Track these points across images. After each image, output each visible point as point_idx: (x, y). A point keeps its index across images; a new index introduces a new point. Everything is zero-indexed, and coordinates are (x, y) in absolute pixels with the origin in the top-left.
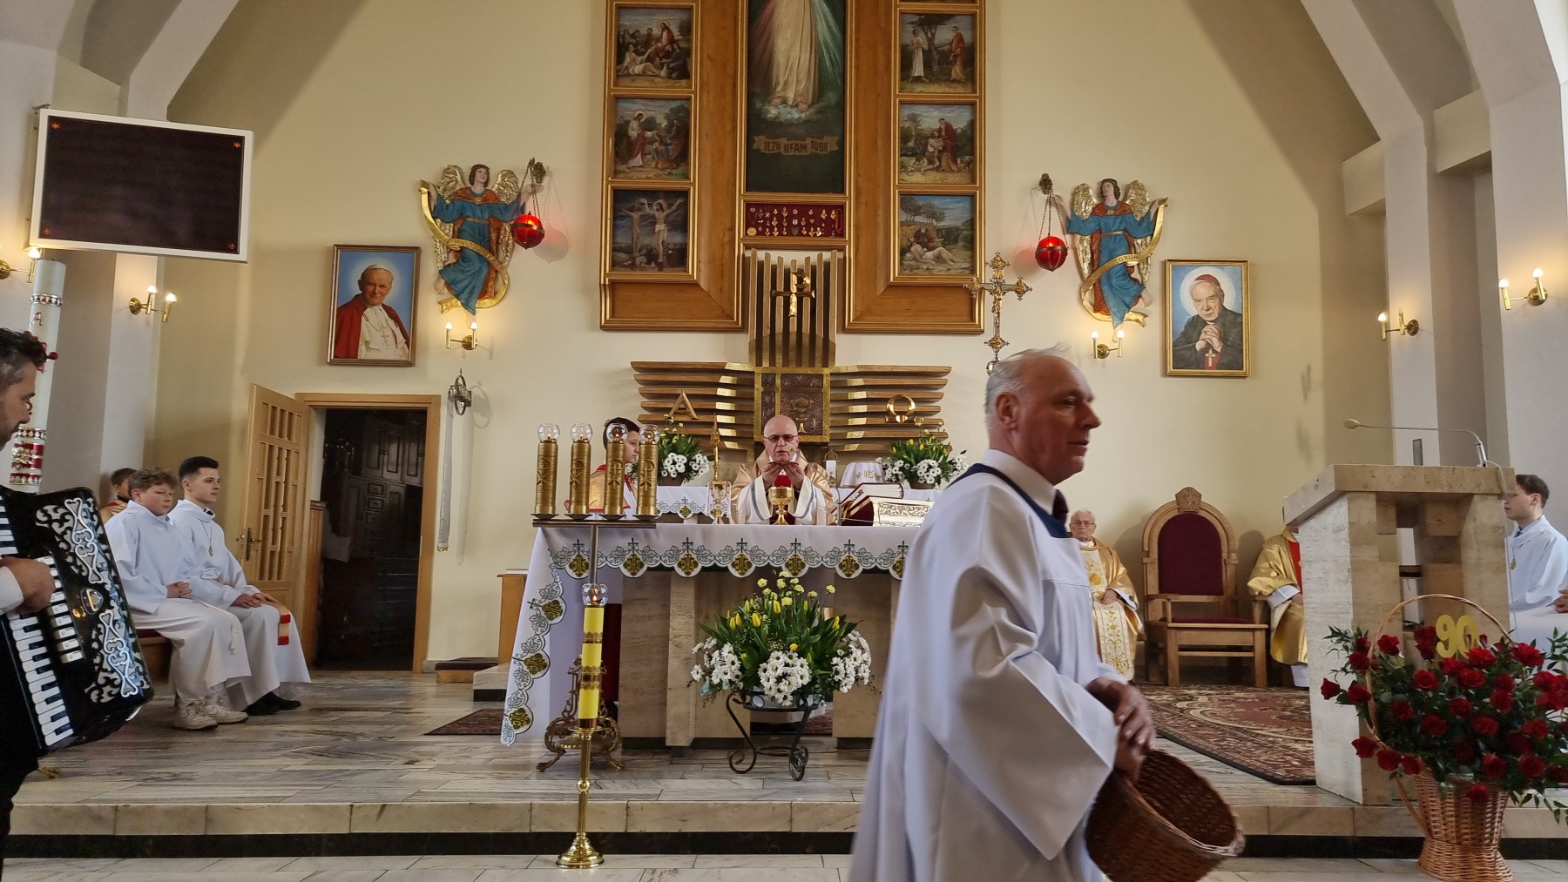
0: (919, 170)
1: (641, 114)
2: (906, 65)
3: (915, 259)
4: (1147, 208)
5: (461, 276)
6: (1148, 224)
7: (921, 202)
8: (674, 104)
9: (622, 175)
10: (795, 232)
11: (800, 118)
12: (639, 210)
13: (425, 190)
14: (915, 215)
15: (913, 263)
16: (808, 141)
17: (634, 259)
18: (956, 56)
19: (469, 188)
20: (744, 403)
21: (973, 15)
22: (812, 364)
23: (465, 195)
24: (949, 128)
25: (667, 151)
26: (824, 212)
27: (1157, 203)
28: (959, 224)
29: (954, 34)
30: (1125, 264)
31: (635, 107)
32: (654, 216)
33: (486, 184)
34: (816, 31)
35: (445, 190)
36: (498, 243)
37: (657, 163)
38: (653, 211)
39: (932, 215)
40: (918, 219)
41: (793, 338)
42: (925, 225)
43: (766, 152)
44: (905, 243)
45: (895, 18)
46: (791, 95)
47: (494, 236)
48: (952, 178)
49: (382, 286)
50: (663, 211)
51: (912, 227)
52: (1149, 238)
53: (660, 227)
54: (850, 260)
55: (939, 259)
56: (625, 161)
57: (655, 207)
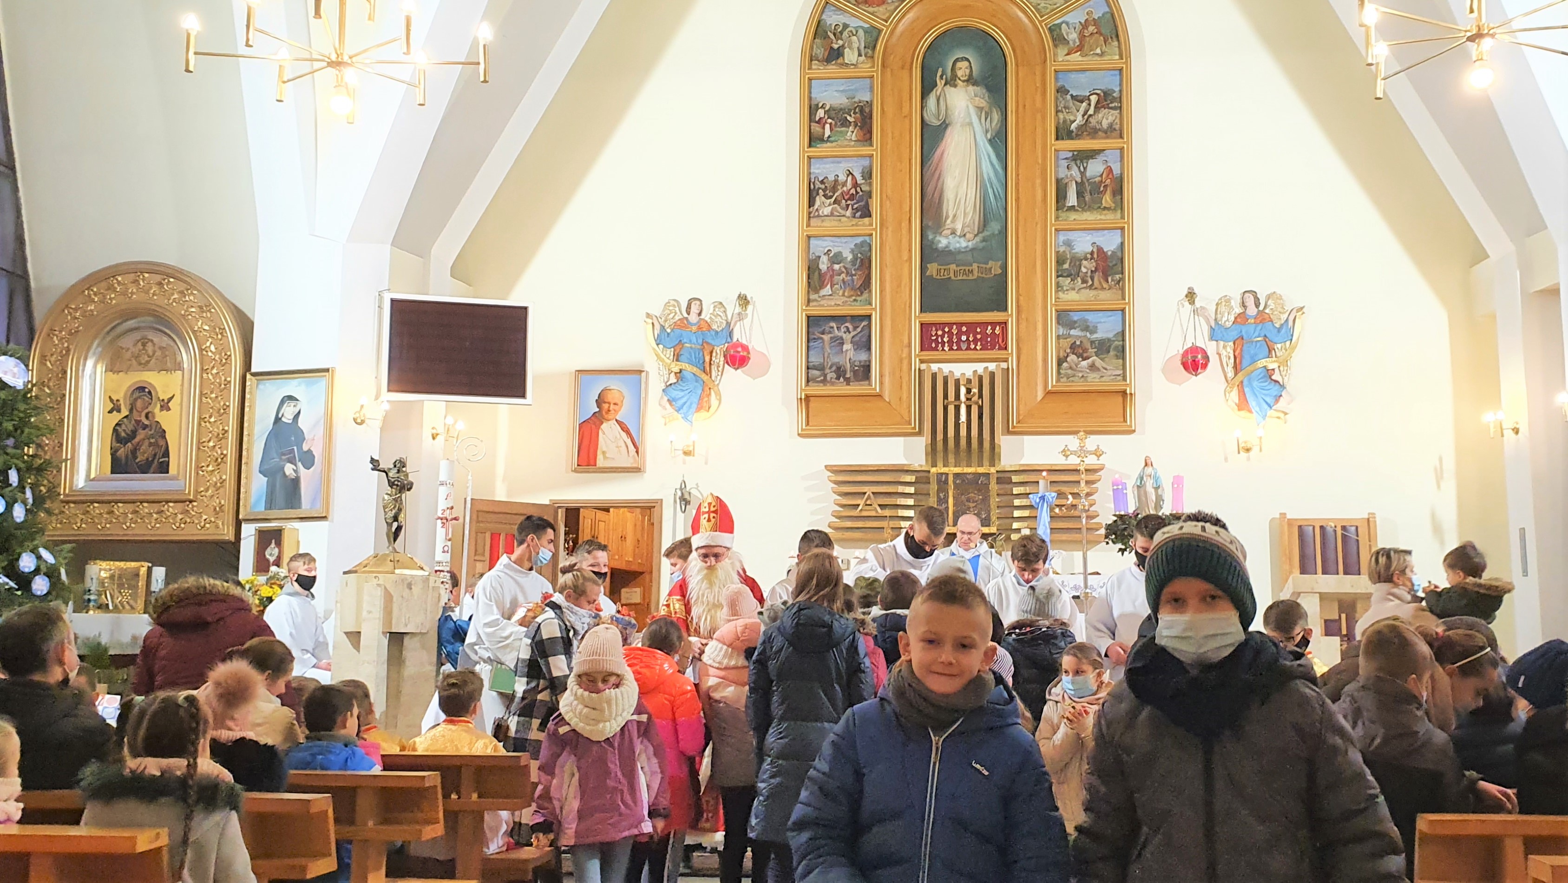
0: (1074, 289)
1: (829, 250)
2: (1061, 195)
3: (1071, 368)
4: (1286, 316)
5: (682, 394)
6: (1286, 331)
7: (1075, 317)
8: (859, 240)
9: (815, 304)
10: (964, 346)
11: (967, 247)
12: (830, 332)
13: (650, 321)
14: (1071, 329)
15: (1069, 372)
16: (975, 266)
17: (825, 376)
18: (1106, 186)
19: (687, 319)
20: (923, 497)
21: (1122, 149)
22: (981, 465)
23: (683, 324)
24: (1100, 250)
25: (853, 281)
26: (989, 328)
27: (1295, 311)
28: (1110, 335)
29: (1105, 167)
30: (1265, 367)
31: (825, 244)
32: (842, 338)
33: (700, 314)
34: (981, 168)
35: (666, 321)
36: (710, 364)
37: (844, 292)
38: (841, 334)
39: (1086, 329)
41: (963, 442)
42: (1080, 337)
43: (938, 277)
44: (1062, 354)
45: (1051, 156)
46: (959, 227)
47: (707, 358)
48: (1103, 295)
49: (615, 404)
50: (850, 332)
52: (1288, 343)
53: (847, 346)
54: (1013, 369)
55: (1093, 367)
56: (817, 291)
57: (843, 330)
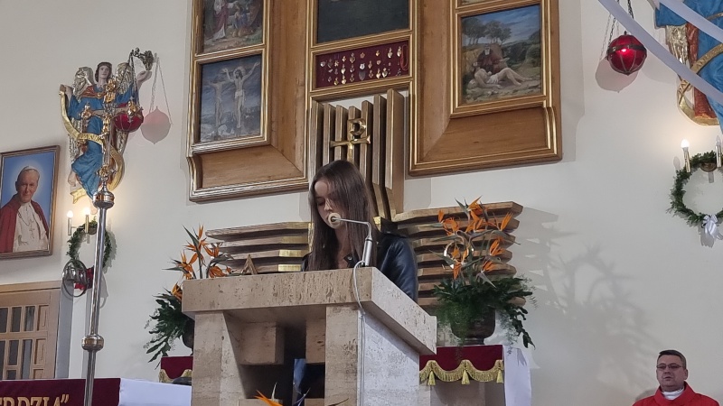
3: (479, 85)
5: (86, 168)
7: (483, 21)
9: (207, 49)
10: (362, 76)
12: (222, 80)
13: (63, 93)
14: (478, 37)
15: (476, 90)
17: (216, 129)
23: (91, 91)
25: (246, 18)
26: (390, 51)
28: (525, 38)
32: (234, 84)
33: (108, 79)
37: (238, 32)
38: (233, 80)
40: (482, 41)
42: (489, 45)
44: (468, 69)
49: (31, 185)
50: (242, 77)
51: (476, 50)
53: (239, 93)
54: (414, 96)
55: (505, 81)
56: (211, 36)
57: (235, 75)
